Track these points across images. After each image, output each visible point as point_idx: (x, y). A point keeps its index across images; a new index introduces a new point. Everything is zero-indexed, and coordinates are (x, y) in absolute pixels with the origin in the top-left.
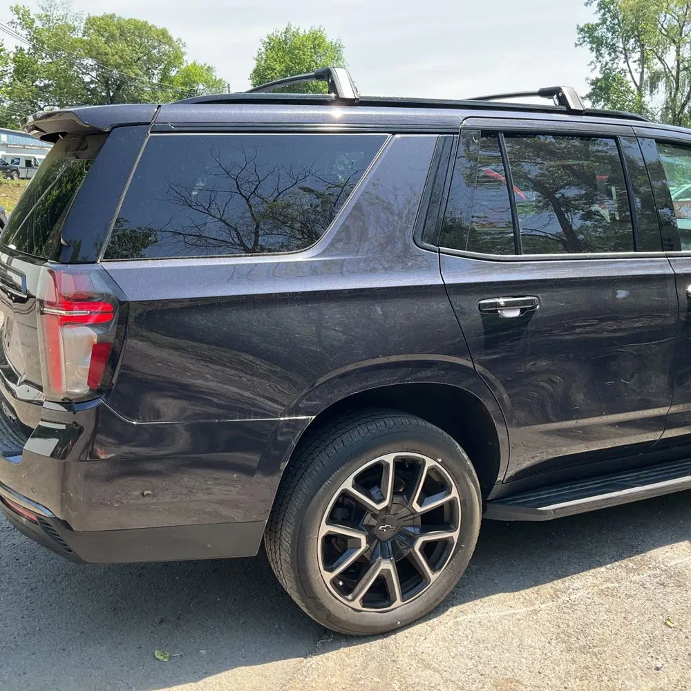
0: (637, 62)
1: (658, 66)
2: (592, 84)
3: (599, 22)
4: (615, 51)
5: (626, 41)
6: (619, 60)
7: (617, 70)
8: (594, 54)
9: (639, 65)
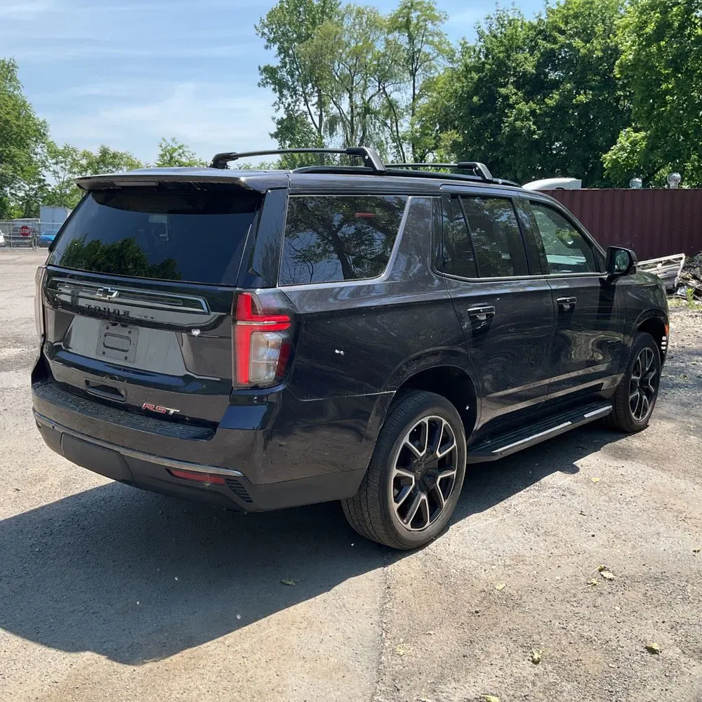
0: (316, 106)
1: (335, 111)
2: (279, 123)
3: (280, 65)
4: (295, 94)
5: (305, 83)
6: (300, 103)
7: (299, 112)
8: (278, 94)
9: (317, 108)
